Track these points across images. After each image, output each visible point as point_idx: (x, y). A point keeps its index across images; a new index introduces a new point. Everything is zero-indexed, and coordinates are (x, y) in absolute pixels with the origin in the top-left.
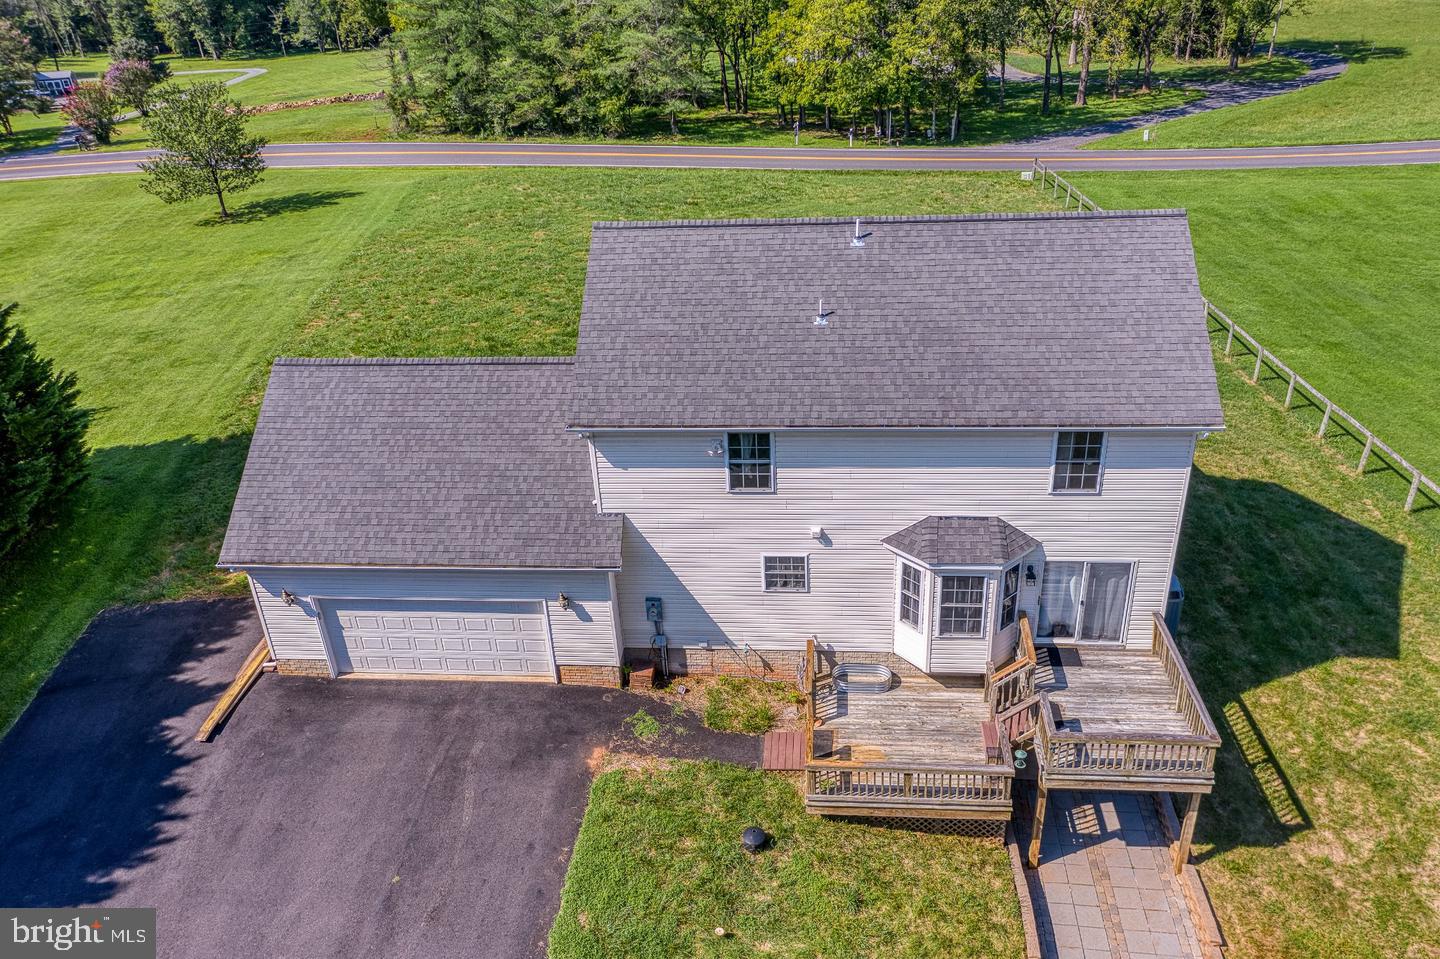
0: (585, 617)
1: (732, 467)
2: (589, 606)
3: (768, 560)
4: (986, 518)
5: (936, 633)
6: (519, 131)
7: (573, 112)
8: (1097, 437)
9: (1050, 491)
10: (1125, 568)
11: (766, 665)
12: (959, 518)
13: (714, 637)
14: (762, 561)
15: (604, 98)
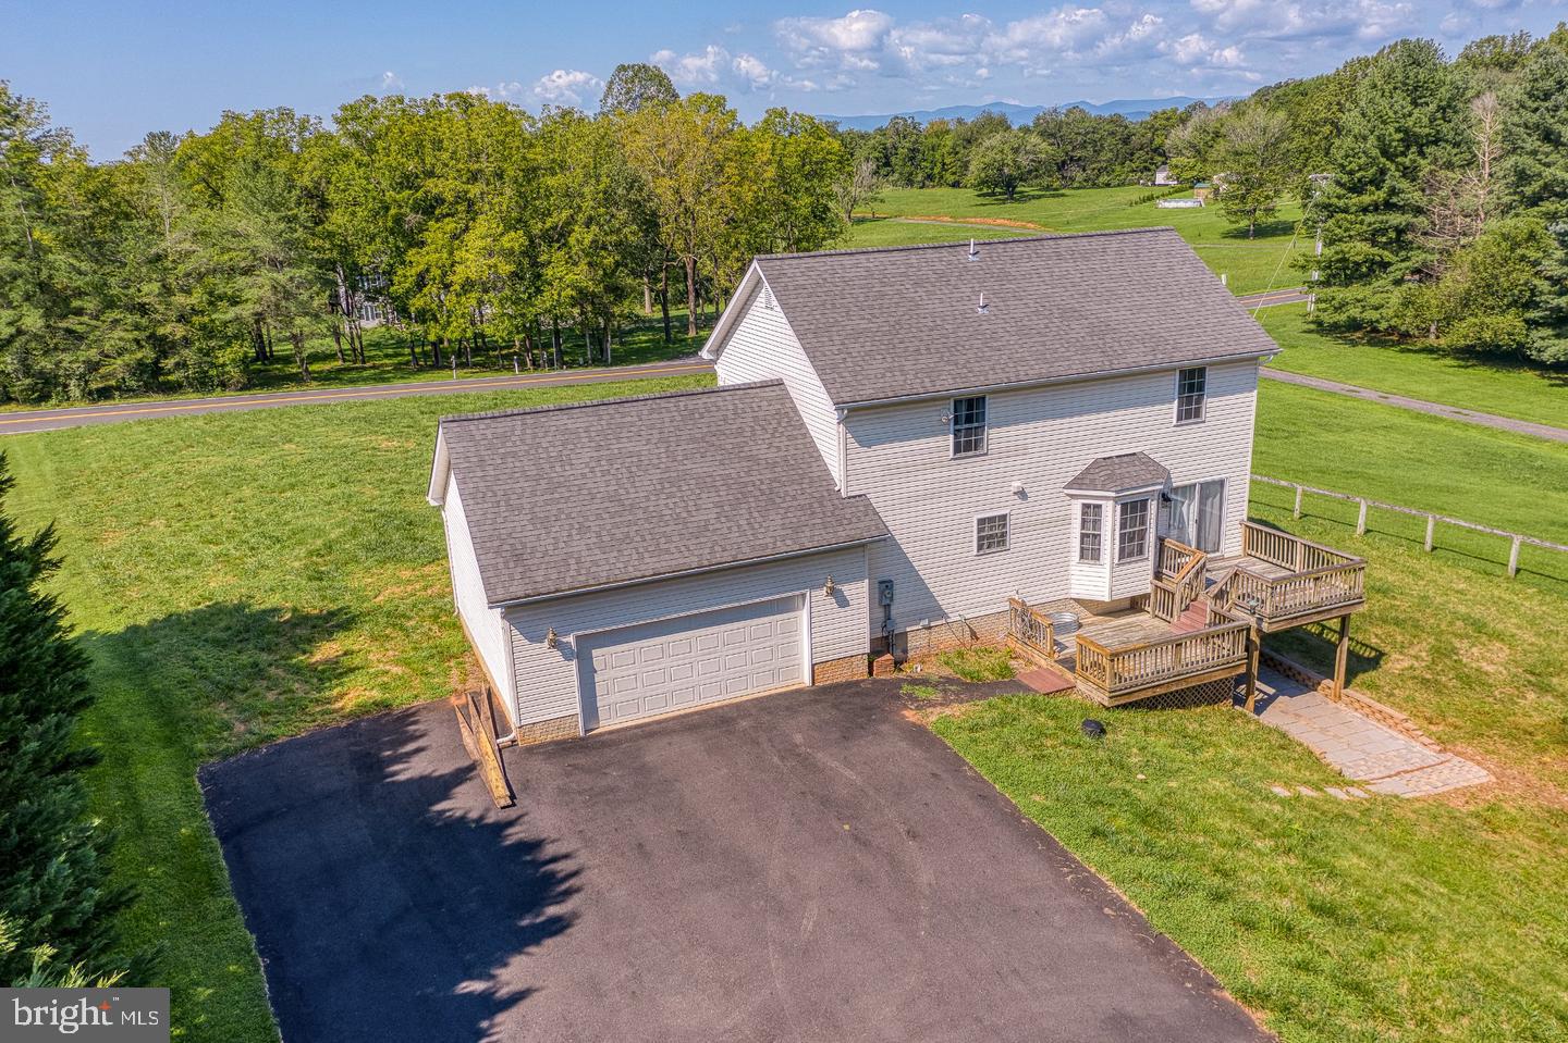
0: (843, 602)
1: (957, 433)
2: (848, 590)
3: (981, 522)
4: (1134, 454)
5: (1116, 561)
6: (105, 394)
7: (181, 365)
8: (1201, 371)
9: (1175, 422)
10: (1221, 483)
11: (974, 635)
12: (1117, 457)
13: (933, 612)
14: (975, 524)
15: (220, 348)
